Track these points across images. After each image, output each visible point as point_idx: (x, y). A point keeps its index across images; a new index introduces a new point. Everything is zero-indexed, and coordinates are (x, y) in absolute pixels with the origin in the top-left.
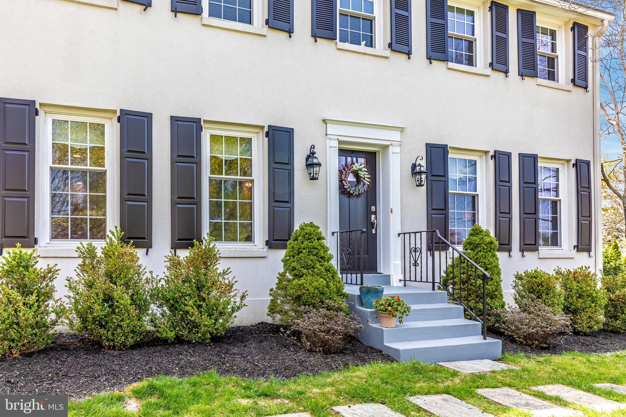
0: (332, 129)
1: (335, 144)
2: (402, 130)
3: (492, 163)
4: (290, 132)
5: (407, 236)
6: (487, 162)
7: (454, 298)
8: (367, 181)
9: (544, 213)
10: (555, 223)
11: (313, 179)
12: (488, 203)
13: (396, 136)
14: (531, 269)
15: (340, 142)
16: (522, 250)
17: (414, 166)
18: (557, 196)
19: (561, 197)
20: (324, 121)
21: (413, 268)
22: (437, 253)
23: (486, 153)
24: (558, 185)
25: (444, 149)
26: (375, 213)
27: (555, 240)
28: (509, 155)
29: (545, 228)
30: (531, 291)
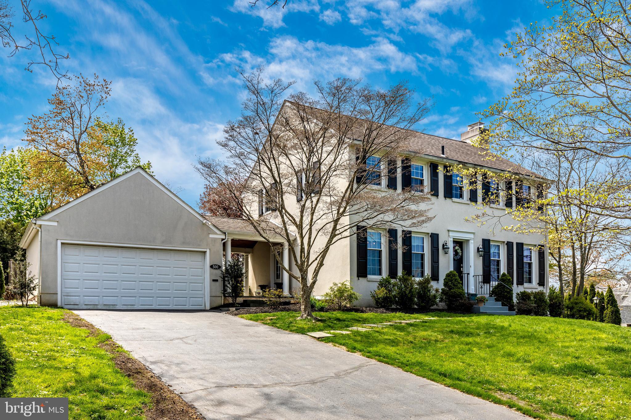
0: (451, 234)
1: (452, 240)
2: (474, 233)
3: (506, 246)
4: (437, 235)
5: (477, 277)
6: (504, 246)
7: (497, 300)
8: (460, 254)
9: (526, 269)
10: (530, 273)
11: (446, 253)
12: (504, 264)
13: (472, 236)
14: (522, 290)
15: (453, 239)
16: (517, 284)
17: (478, 248)
18: (531, 261)
19: (532, 261)
20: (449, 231)
21: (480, 289)
22: (486, 284)
23: (504, 242)
24: (531, 256)
25: (489, 241)
26: (462, 267)
27: (530, 281)
28: (512, 243)
29: (526, 276)
30: (523, 299)
